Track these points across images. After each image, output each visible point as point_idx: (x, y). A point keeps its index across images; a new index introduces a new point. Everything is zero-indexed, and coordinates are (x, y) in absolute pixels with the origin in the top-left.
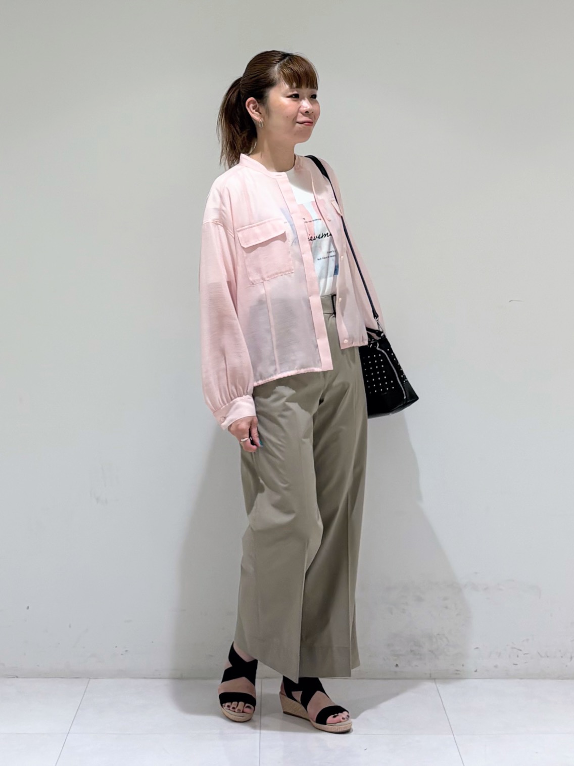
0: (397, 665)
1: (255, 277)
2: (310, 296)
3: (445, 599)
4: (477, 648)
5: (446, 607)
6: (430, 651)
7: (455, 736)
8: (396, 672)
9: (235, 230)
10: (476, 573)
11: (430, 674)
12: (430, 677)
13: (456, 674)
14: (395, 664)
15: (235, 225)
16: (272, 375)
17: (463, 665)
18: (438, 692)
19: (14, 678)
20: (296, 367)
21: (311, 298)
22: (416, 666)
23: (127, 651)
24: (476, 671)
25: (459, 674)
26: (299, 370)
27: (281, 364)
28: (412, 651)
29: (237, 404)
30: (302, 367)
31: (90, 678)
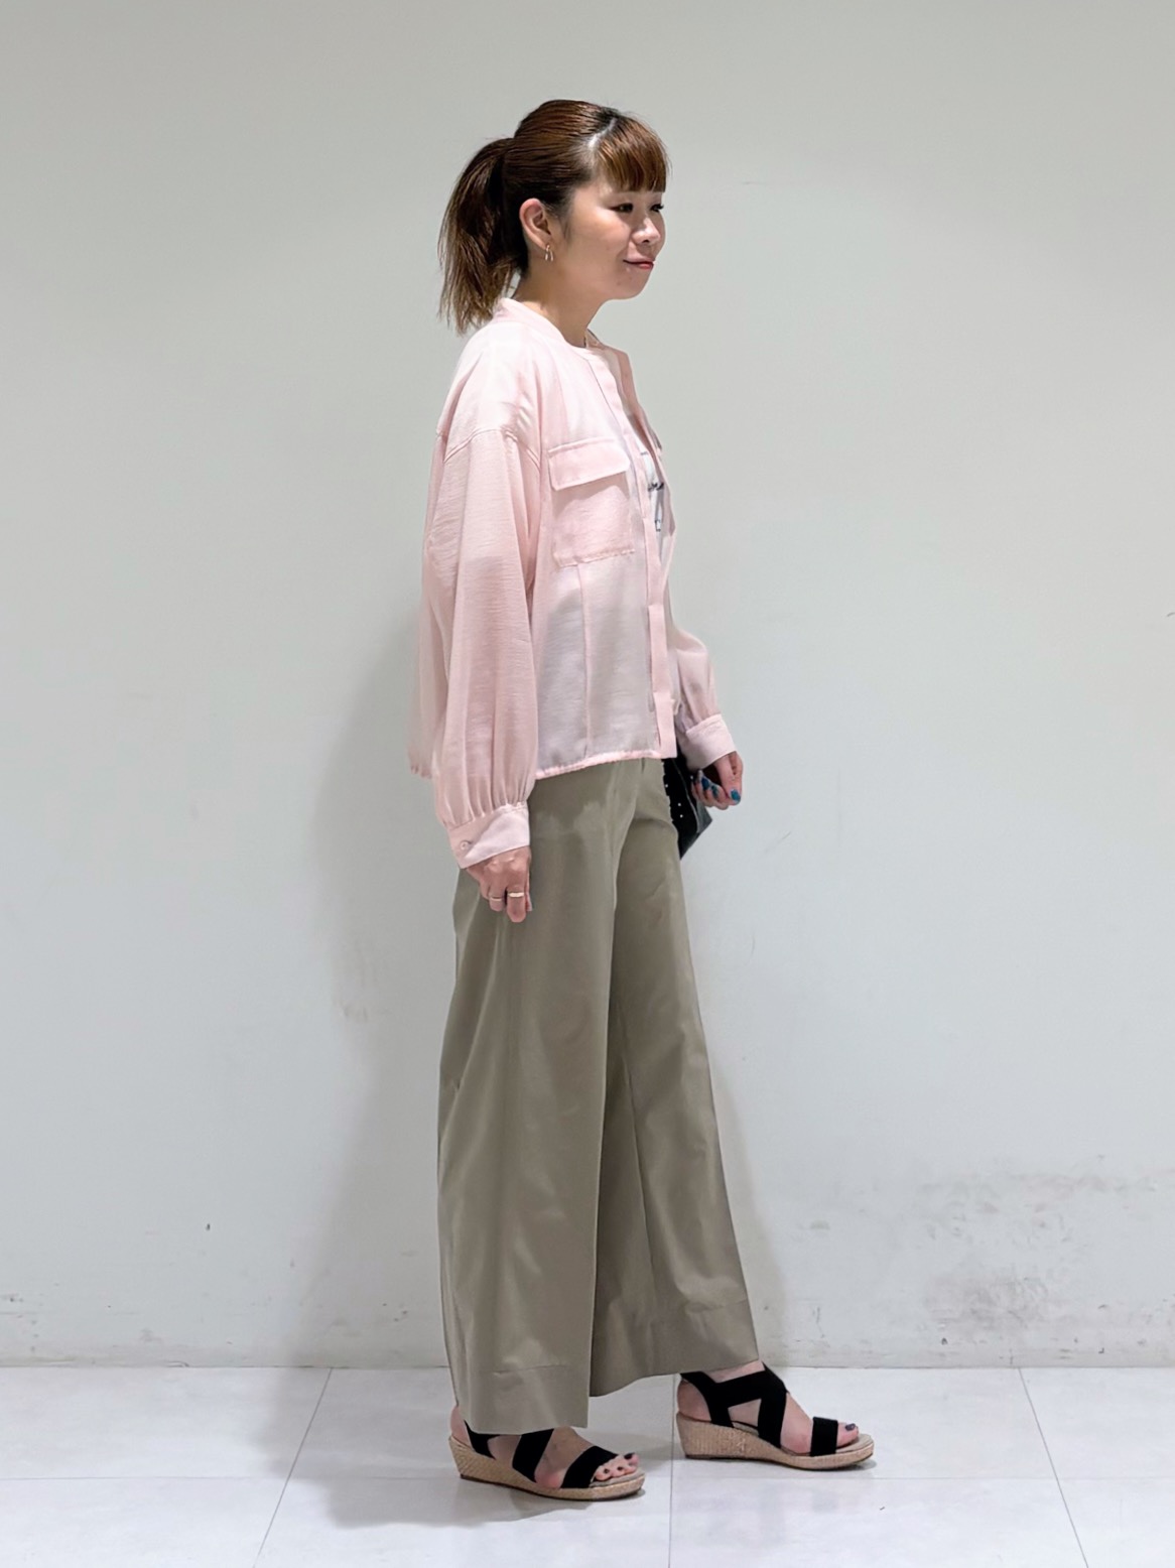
0: (944, 1340)
1: (563, 553)
2: (651, 604)
3: (1040, 1208)
4: (1103, 1306)
5: (1043, 1225)
6: (1010, 1312)
7: (1061, 1483)
8: (942, 1355)
9: (544, 452)
10: (1101, 1157)
11: (1012, 1358)
12: (1011, 1363)
13: (1063, 1358)
14: (941, 1339)
15: (546, 441)
16: (579, 758)
17: (1076, 1341)
18: (1027, 1394)
19: (181, 1366)
20: (622, 746)
21: (651, 608)
22: (982, 1342)
23: (405, 1313)
24: (1102, 1352)
25: (1069, 1358)
26: (629, 752)
27: (595, 737)
28: (974, 1312)
29: (505, 816)
30: (636, 746)
31: (332, 1368)
